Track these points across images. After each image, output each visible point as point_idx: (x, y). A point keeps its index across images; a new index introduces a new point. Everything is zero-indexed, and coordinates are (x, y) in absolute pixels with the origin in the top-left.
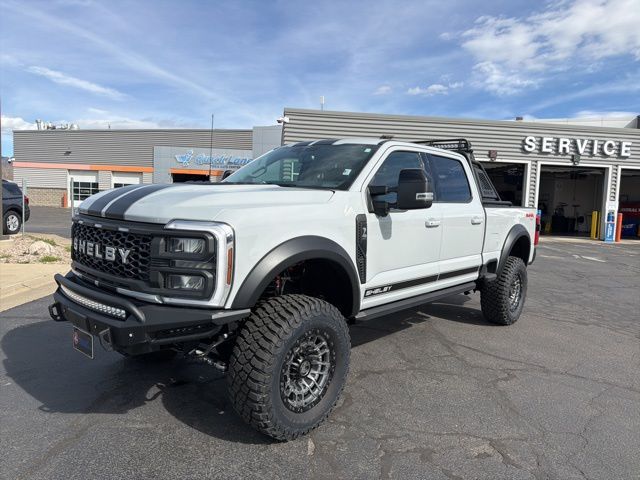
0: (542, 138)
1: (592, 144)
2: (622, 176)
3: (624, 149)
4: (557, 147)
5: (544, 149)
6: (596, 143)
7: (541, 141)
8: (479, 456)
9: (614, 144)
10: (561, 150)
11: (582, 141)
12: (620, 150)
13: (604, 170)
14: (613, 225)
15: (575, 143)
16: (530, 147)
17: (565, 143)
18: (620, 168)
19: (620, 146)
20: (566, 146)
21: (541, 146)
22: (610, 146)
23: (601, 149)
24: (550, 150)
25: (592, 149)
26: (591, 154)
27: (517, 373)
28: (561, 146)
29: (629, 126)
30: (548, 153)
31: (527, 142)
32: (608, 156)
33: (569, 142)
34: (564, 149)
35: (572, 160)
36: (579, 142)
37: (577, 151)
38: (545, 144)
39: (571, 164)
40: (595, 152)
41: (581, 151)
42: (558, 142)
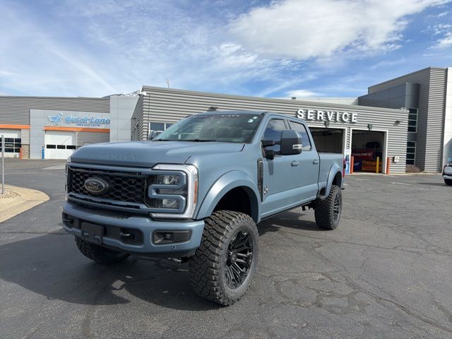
0: (307, 111)
1: (336, 115)
2: (353, 134)
3: (353, 117)
4: (316, 116)
5: (309, 118)
6: (338, 114)
7: (307, 113)
8: (319, 280)
9: (348, 115)
10: (318, 118)
11: (330, 112)
12: (351, 118)
13: (342, 130)
14: (348, 164)
15: (326, 114)
16: (301, 116)
17: (321, 114)
18: (351, 129)
19: (351, 116)
20: (321, 115)
21: (307, 115)
22: (346, 116)
23: (341, 118)
24: (312, 118)
25: (336, 117)
26: (336, 121)
27: (322, 244)
28: (319, 115)
29: (353, 104)
30: (311, 120)
31: (299, 113)
32: (345, 122)
33: (323, 113)
34: (320, 117)
35: (325, 124)
36: (328, 113)
37: (328, 119)
38: (309, 114)
39: (324, 127)
40: (338, 119)
41: (330, 118)
42: (316, 113)
